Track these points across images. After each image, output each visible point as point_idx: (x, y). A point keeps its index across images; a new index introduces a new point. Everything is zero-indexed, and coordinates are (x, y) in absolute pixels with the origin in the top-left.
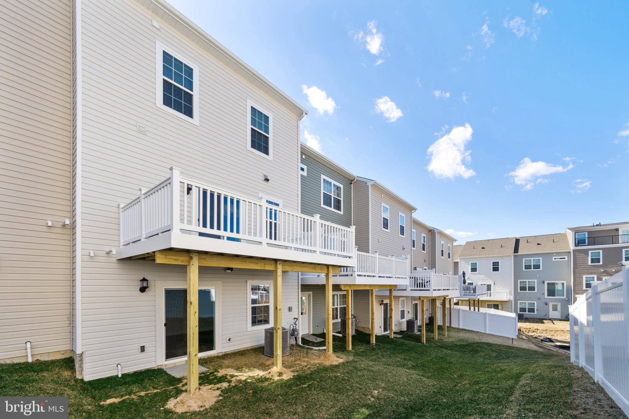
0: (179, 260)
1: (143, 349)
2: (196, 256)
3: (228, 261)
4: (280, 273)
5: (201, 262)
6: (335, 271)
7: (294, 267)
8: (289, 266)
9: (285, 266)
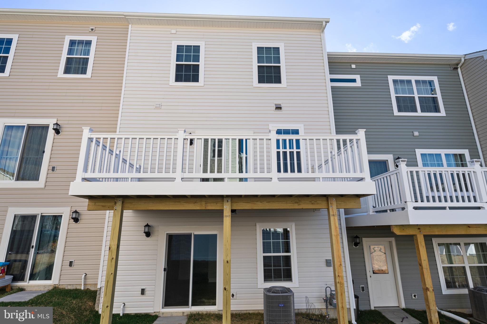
0: (106, 206)
1: (143, 292)
2: (120, 201)
3: (156, 203)
4: (227, 212)
5: (126, 205)
6: (347, 203)
7: (255, 203)
8: (246, 203)
9: (240, 203)
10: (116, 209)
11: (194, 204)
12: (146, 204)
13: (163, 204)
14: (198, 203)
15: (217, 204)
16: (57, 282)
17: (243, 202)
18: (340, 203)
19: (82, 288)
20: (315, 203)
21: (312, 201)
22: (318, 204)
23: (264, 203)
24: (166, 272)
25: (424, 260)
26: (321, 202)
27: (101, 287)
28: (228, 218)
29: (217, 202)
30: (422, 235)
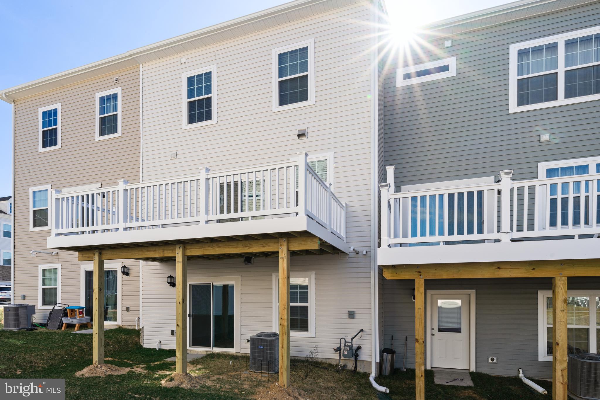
1: (173, 333)
2: (97, 252)
4: (179, 258)
5: (104, 256)
6: (302, 244)
7: (207, 248)
8: (198, 248)
9: (192, 249)
10: (95, 259)
11: (154, 252)
12: (117, 254)
13: (130, 253)
14: (157, 251)
15: (172, 251)
16: (120, 324)
17: (195, 249)
18: (294, 244)
19: (137, 329)
20: (266, 245)
21: (263, 244)
22: (269, 246)
23: (215, 248)
24: (191, 318)
25: (419, 309)
26: (272, 244)
27: (142, 327)
28: (180, 264)
29: (173, 249)
30: (422, 279)
